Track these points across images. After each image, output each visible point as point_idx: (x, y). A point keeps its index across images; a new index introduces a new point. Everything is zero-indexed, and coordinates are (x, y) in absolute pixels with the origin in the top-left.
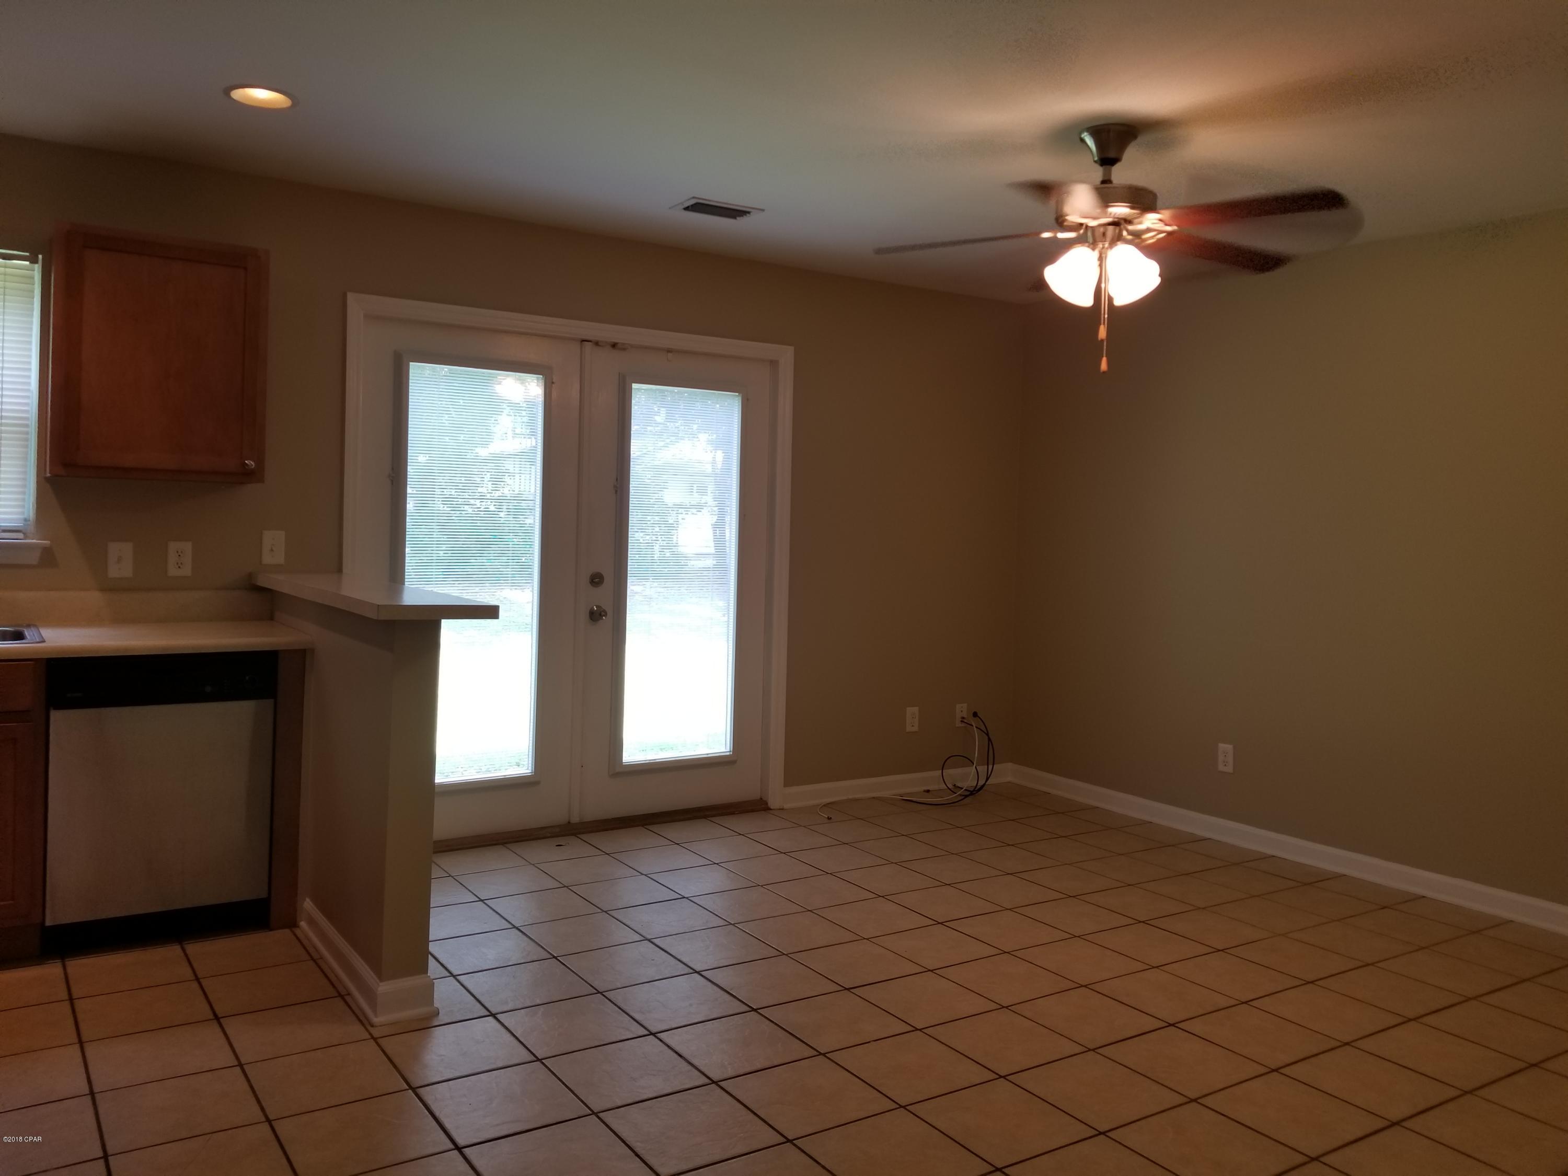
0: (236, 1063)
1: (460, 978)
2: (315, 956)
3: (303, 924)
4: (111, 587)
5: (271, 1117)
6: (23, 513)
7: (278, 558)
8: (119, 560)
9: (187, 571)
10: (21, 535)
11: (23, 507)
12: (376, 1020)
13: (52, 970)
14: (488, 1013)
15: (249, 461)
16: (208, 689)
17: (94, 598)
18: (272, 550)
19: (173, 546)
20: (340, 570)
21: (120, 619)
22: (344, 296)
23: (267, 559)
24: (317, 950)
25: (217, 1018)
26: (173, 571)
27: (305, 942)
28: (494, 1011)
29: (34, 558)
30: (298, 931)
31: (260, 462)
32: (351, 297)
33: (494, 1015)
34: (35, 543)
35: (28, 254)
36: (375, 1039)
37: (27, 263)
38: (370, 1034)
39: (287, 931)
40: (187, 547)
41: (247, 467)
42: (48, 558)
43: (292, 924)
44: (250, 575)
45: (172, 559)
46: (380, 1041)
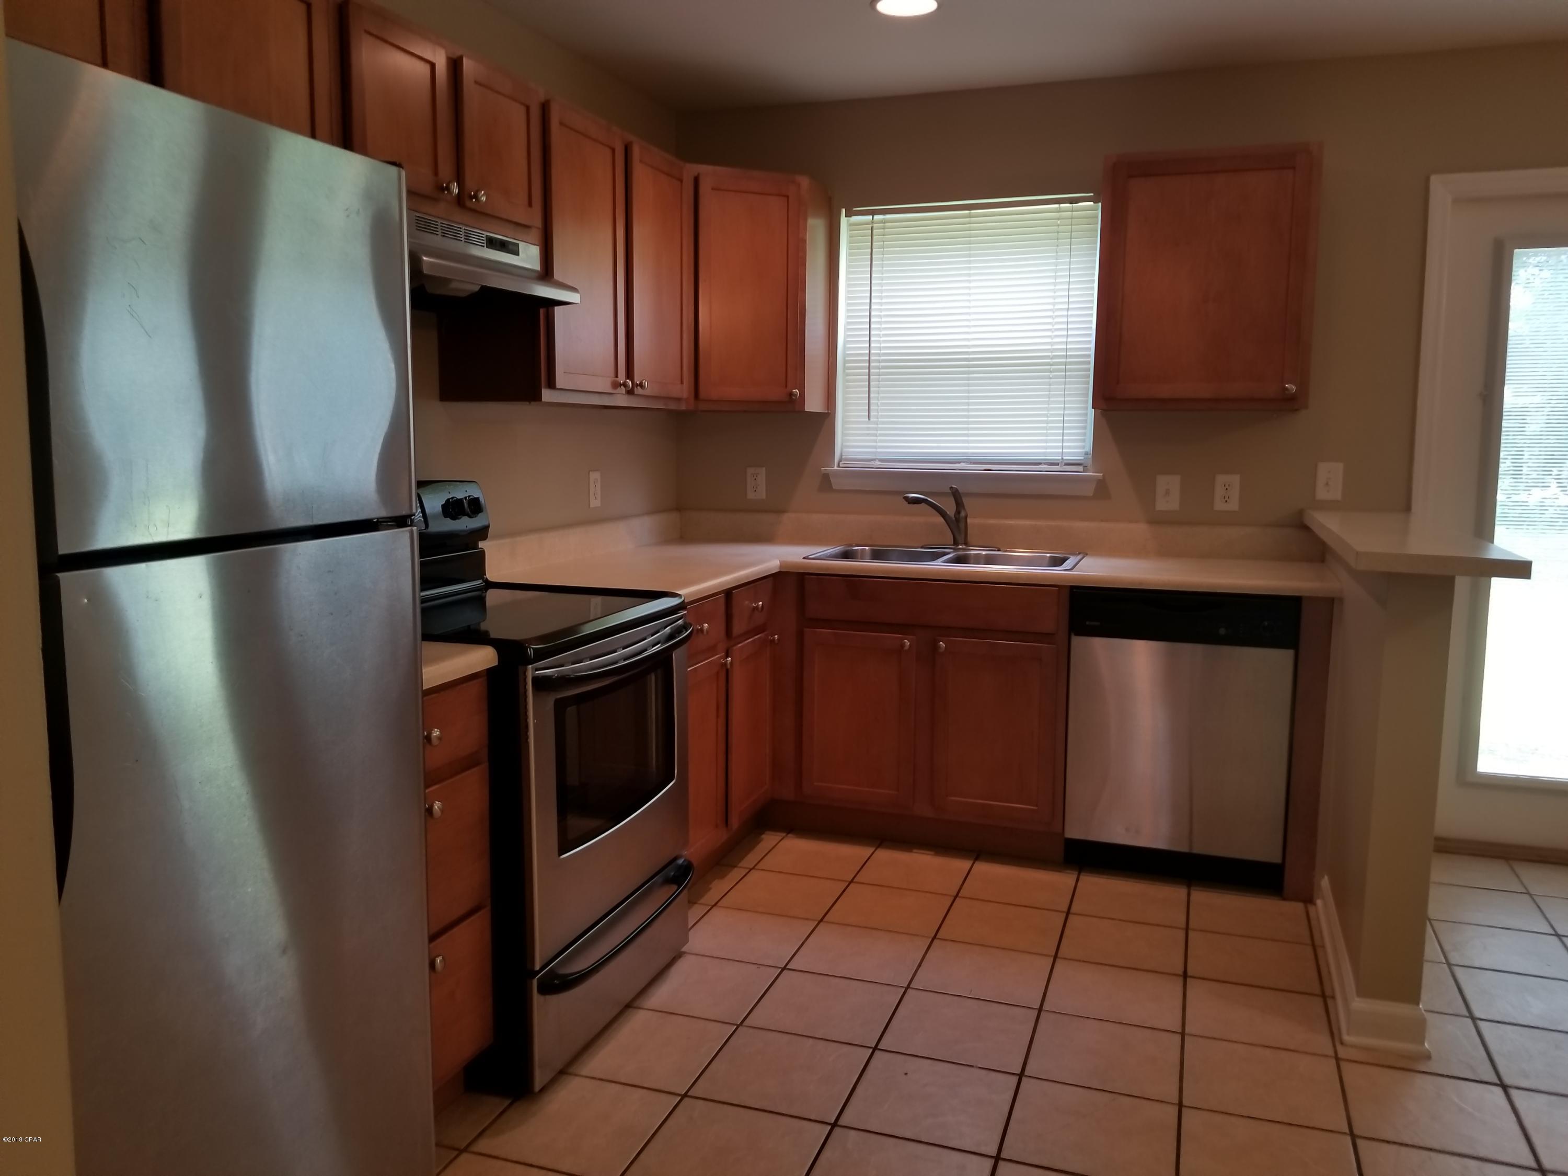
0: (1180, 1030)
1: (1482, 1025)
2: (1317, 942)
3: (1319, 902)
4: (1157, 520)
5: (1185, 1102)
6: (1083, 447)
7: (1335, 493)
8: (1167, 492)
9: (1234, 505)
10: (1080, 468)
11: (1084, 441)
12: (1346, 1038)
13: (1064, 880)
14: (1497, 1081)
15: (1290, 384)
16: (1222, 631)
17: (1140, 530)
18: (1327, 484)
19: (1221, 479)
20: (1408, 508)
21: (1165, 552)
22: (1427, 180)
23: (1322, 494)
24: (1322, 938)
25: (1185, 976)
26: (1219, 505)
27: (1314, 922)
28: (1508, 1080)
29: (1089, 490)
30: (1311, 909)
31: (1304, 386)
32: (1435, 180)
33: (1505, 1088)
34: (1092, 475)
35: (1092, 194)
36: (1337, 1059)
37: (1092, 203)
38: (1336, 1052)
39: (1300, 906)
40: (1235, 479)
41: (1287, 392)
42: (1102, 489)
43: (1309, 900)
44: (1301, 513)
45: (1219, 491)
46: (1344, 1065)
